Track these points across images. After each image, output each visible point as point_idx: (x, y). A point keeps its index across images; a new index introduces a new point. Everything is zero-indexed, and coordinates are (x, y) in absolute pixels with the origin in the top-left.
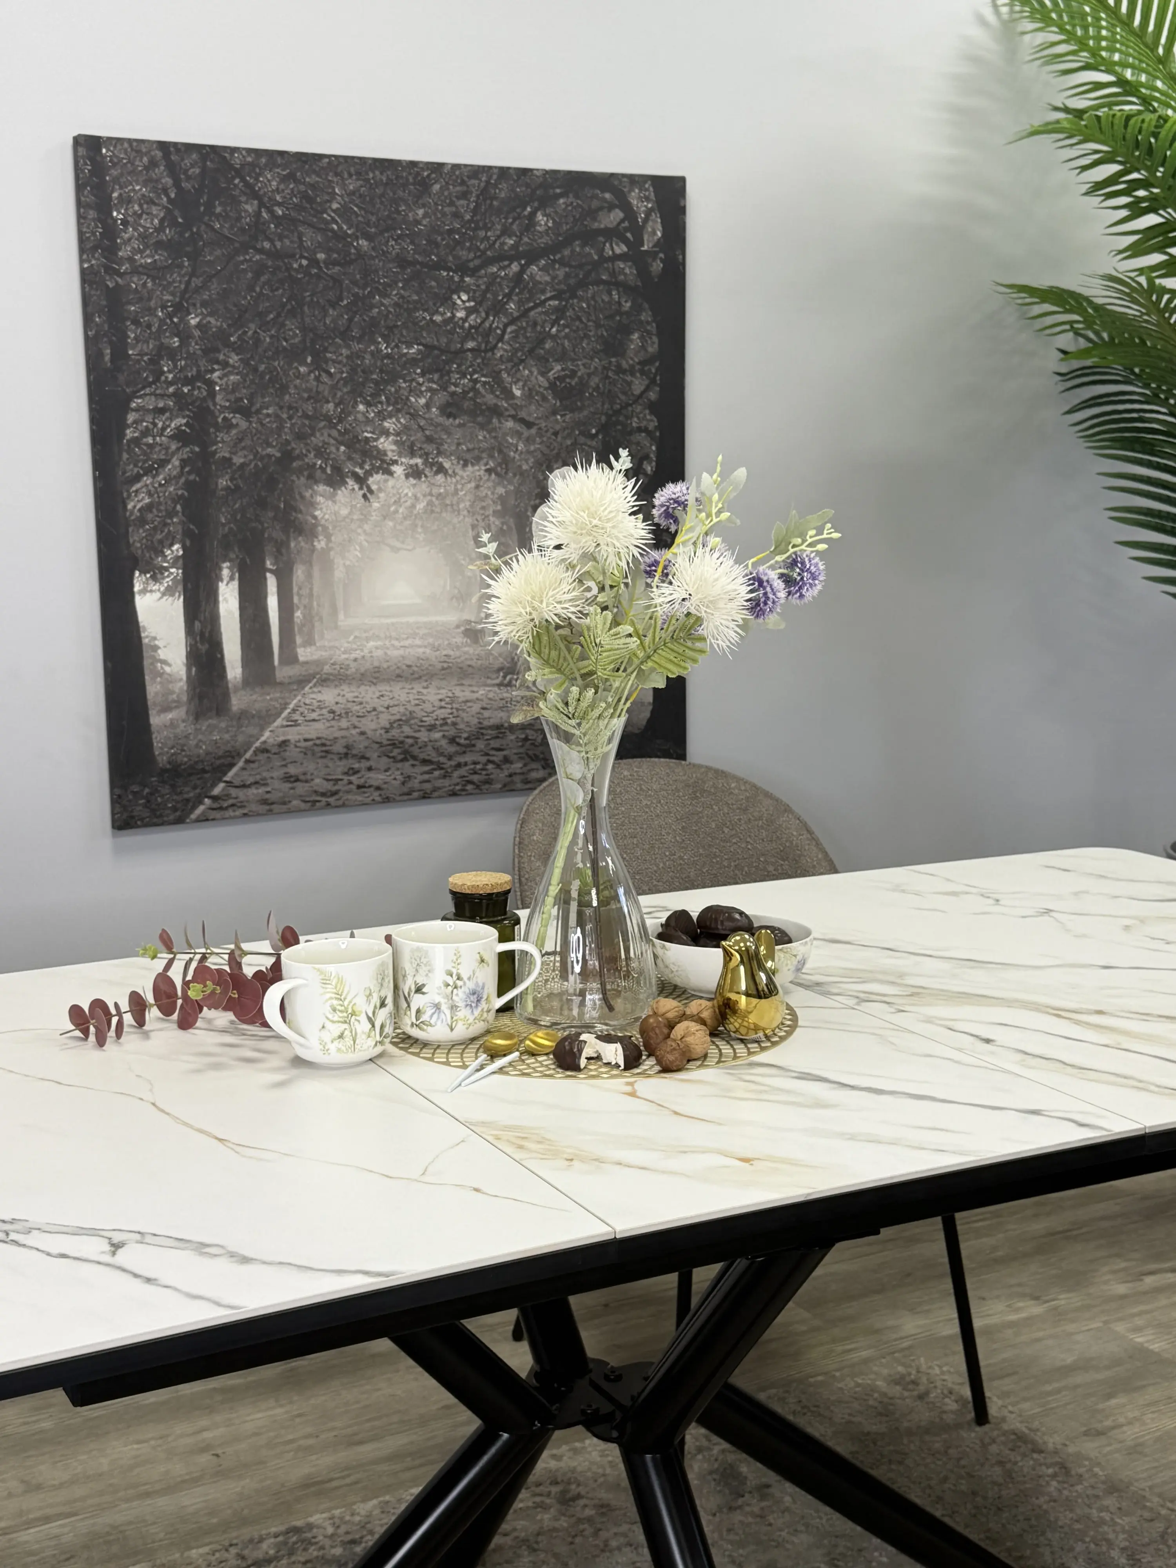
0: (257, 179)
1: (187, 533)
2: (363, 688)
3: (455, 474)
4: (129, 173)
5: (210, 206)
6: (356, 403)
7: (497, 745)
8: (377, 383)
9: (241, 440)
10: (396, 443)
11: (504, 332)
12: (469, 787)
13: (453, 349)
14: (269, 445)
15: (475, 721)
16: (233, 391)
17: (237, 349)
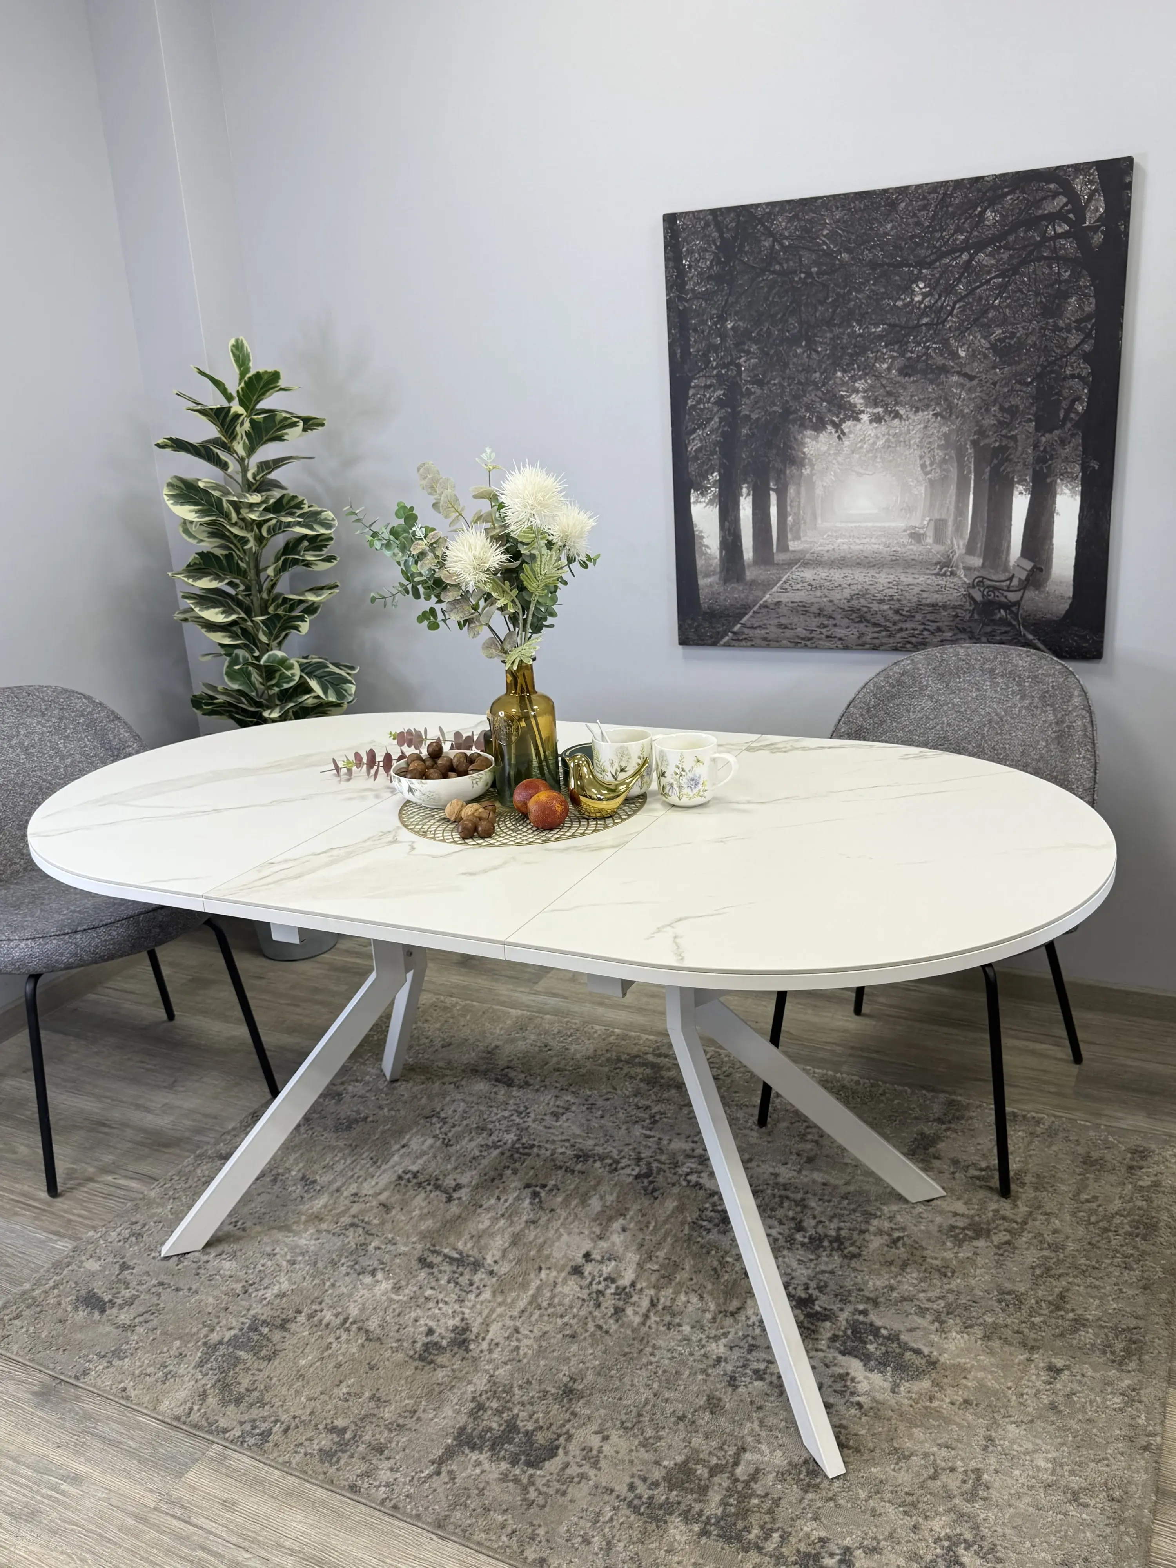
0: (772, 224)
1: (722, 465)
2: (832, 571)
3: (908, 418)
4: (693, 234)
5: (742, 246)
6: (835, 371)
7: (932, 618)
8: (851, 355)
9: (756, 403)
10: (863, 398)
11: (953, 308)
12: (908, 646)
13: (911, 324)
14: (775, 405)
15: (915, 599)
16: (753, 370)
17: (756, 341)
